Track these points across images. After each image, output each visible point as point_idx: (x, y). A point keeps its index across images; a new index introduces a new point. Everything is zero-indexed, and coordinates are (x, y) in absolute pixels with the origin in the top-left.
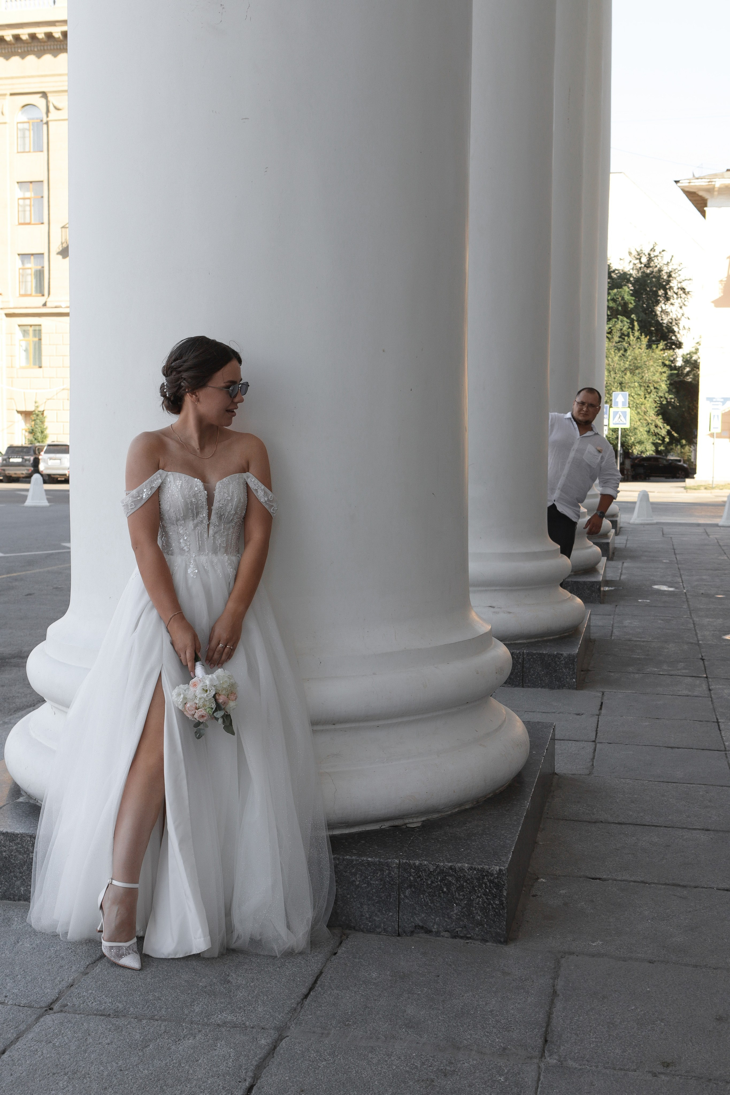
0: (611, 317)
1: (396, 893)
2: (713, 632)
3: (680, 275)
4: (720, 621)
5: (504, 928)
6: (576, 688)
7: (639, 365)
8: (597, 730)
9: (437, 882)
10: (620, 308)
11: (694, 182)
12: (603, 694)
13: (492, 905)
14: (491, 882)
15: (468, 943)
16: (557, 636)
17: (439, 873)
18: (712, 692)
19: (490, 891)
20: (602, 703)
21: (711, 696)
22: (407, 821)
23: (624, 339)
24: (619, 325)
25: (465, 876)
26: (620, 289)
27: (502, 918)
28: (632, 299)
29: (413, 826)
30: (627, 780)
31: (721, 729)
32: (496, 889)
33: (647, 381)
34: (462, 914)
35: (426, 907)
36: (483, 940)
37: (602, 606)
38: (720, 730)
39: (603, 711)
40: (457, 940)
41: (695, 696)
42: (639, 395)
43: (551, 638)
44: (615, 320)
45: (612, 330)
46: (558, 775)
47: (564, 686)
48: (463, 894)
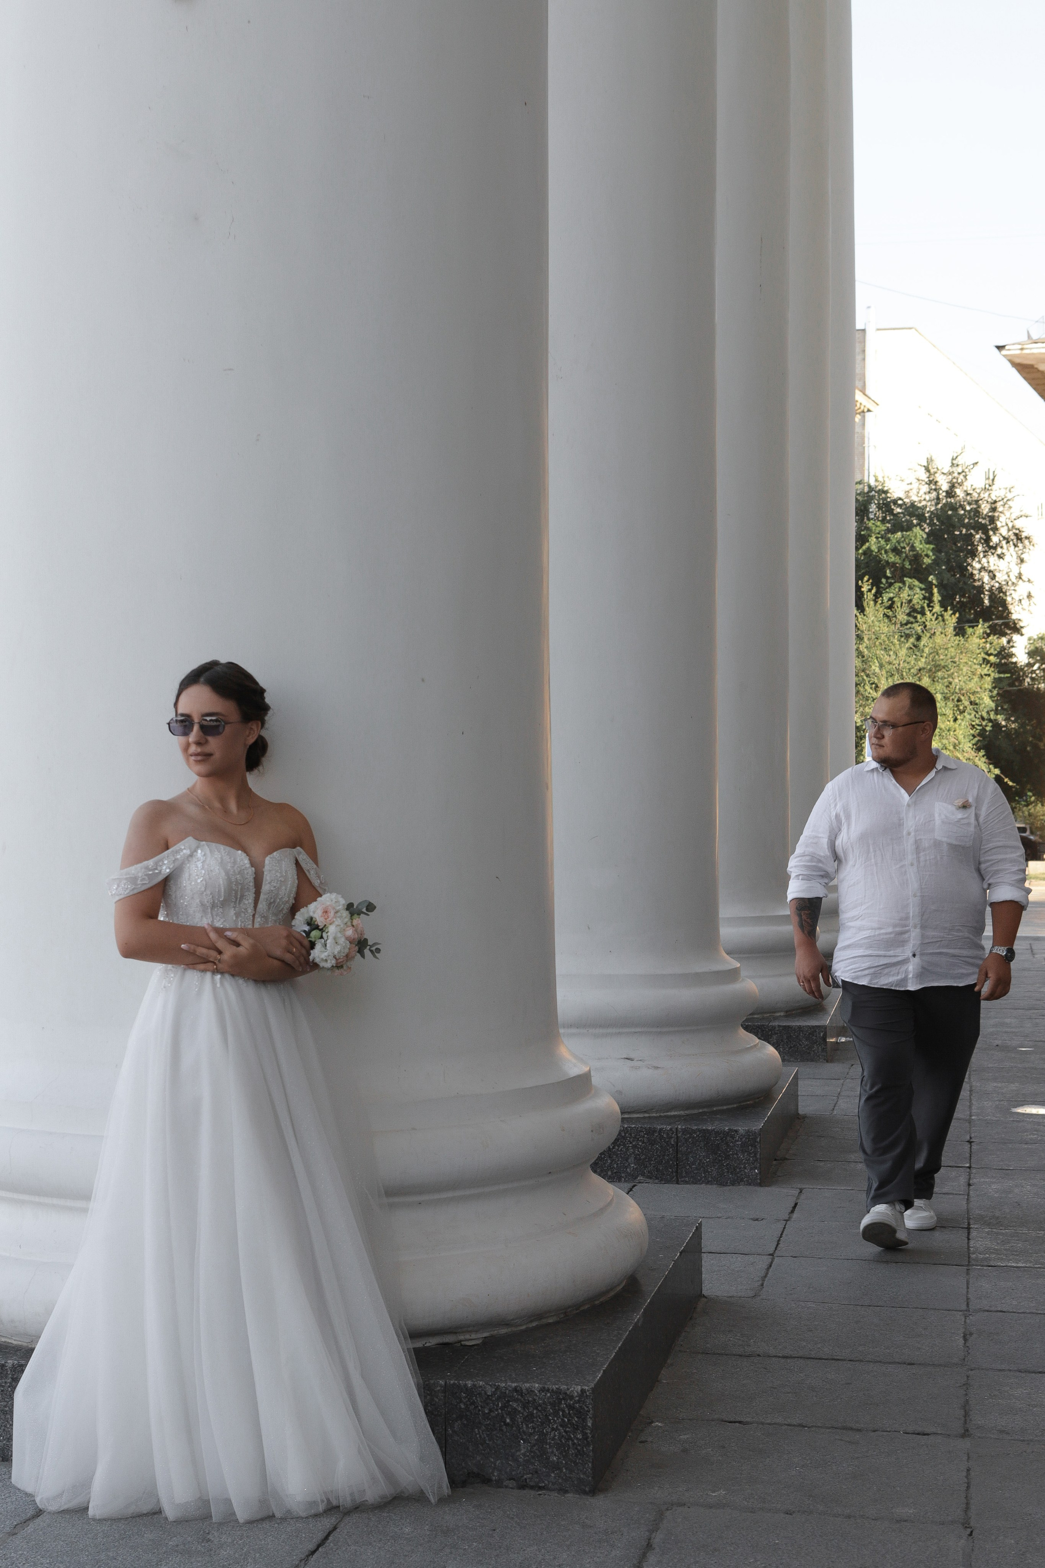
0: (893, 581)
1: (442, 1427)
2: (997, 1103)
3: (1010, 507)
4: (1013, 1087)
5: (589, 1472)
6: (760, 1183)
7: (942, 663)
8: (779, 1240)
9: (497, 1410)
10: (907, 565)
11: (1031, 349)
12: (801, 1192)
13: (573, 1441)
14: (570, 1407)
15: (541, 1495)
16: (735, 1106)
17: (499, 1398)
18: (971, 1187)
19: (569, 1420)
20: (796, 1204)
21: (969, 1193)
22: (462, 1337)
23: (915, 618)
24: (905, 595)
25: (535, 1400)
26: (906, 531)
27: (587, 1459)
28: (928, 549)
29: (471, 1344)
30: (809, 1303)
31: (970, 1237)
32: (577, 1417)
33: (957, 690)
34: (532, 1454)
35: (482, 1446)
36: (561, 1490)
37: (829, 1066)
38: (969, 1239)
39: (795, 1215)
40: (525, 1491)
41: (944, 1194)
42: (945, 715)
43: (725, 1107)
44: (897, 585)
45: (893, 603)
46: (706, 1298)
47: (742, 1180)
48: (533, 1426)
